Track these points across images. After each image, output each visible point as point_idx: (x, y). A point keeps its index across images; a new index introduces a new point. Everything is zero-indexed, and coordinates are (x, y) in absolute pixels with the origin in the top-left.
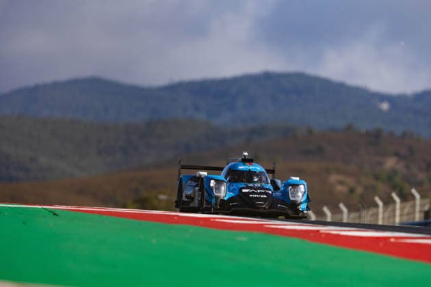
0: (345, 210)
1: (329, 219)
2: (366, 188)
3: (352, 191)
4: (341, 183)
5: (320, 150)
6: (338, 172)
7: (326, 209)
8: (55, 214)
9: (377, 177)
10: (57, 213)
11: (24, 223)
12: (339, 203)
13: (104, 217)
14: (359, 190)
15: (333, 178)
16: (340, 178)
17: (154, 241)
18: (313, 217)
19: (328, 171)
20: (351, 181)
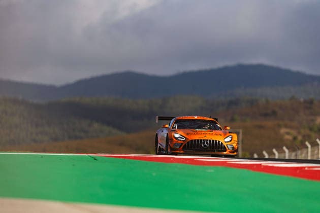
0: (287, 151)
1: (277, 157)
2: (304, 136)
3: (295, 138)
4: (288, 134)
5: (274, 113)
6: (286, 126)
7: (274, 151)
8: (95, 159)
9: (311, 129)
10: (97, 158)
11: (74, 165)
12: (283, 146)
13: (126, 160)
14: (300, 138)
15: (283, 131)
16: (288, 130)
17: (154, 174)
18: (267, 156)
19: (279, 126)
20: (294, 132)
